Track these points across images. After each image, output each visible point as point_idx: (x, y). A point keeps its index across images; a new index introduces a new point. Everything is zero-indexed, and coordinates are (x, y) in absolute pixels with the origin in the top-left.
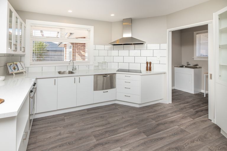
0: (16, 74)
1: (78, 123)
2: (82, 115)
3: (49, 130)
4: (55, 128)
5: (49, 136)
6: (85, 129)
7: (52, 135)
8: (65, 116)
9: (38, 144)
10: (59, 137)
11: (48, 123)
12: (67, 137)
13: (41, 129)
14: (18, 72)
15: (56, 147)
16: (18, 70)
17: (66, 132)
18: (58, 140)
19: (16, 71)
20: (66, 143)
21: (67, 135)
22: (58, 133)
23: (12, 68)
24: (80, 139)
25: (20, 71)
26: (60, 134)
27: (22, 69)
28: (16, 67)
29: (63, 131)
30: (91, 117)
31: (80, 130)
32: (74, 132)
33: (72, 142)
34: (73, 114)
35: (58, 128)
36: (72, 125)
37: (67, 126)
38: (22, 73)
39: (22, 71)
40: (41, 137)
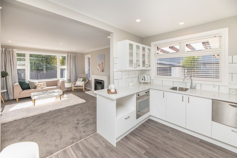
0: (143, 83)
1: (177, 142)
2: (190, 140)
3: (153, 131)
4: (157, 132)
5: (149, 134)
6: (178, 150)
7: (152, 134)
8: (172, 131)
9: (141, 133)
10: (155, 139)
11: (156, 127)
12: (158, 142)
13: (149, 127)
14: (144, 82)
15: (147, 141)
16: (145, 80)
17: (161, 140)
18: (152, 139)
19: (143, 81)
20: (154, 145)
21: (160, 142)
22: (156, 136)
23: (141, 79)
24: (166, 152)
25: (146, 81)
26: (156, 138)
27: (147, 80)
28: (144, 79)
29: (160, 138)
30: (197, 148)
31: (172, 147)
32: (167, 144)
33: (159, 148)
34: (181, 134)
35: (159, 134)
36: (171, 139)
37: (166, 137)
38: (147, 83)
39: (147, 82)
40: (145, 131)
